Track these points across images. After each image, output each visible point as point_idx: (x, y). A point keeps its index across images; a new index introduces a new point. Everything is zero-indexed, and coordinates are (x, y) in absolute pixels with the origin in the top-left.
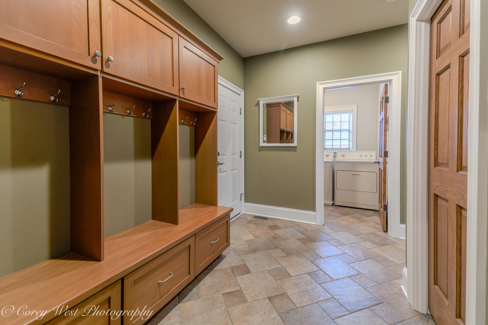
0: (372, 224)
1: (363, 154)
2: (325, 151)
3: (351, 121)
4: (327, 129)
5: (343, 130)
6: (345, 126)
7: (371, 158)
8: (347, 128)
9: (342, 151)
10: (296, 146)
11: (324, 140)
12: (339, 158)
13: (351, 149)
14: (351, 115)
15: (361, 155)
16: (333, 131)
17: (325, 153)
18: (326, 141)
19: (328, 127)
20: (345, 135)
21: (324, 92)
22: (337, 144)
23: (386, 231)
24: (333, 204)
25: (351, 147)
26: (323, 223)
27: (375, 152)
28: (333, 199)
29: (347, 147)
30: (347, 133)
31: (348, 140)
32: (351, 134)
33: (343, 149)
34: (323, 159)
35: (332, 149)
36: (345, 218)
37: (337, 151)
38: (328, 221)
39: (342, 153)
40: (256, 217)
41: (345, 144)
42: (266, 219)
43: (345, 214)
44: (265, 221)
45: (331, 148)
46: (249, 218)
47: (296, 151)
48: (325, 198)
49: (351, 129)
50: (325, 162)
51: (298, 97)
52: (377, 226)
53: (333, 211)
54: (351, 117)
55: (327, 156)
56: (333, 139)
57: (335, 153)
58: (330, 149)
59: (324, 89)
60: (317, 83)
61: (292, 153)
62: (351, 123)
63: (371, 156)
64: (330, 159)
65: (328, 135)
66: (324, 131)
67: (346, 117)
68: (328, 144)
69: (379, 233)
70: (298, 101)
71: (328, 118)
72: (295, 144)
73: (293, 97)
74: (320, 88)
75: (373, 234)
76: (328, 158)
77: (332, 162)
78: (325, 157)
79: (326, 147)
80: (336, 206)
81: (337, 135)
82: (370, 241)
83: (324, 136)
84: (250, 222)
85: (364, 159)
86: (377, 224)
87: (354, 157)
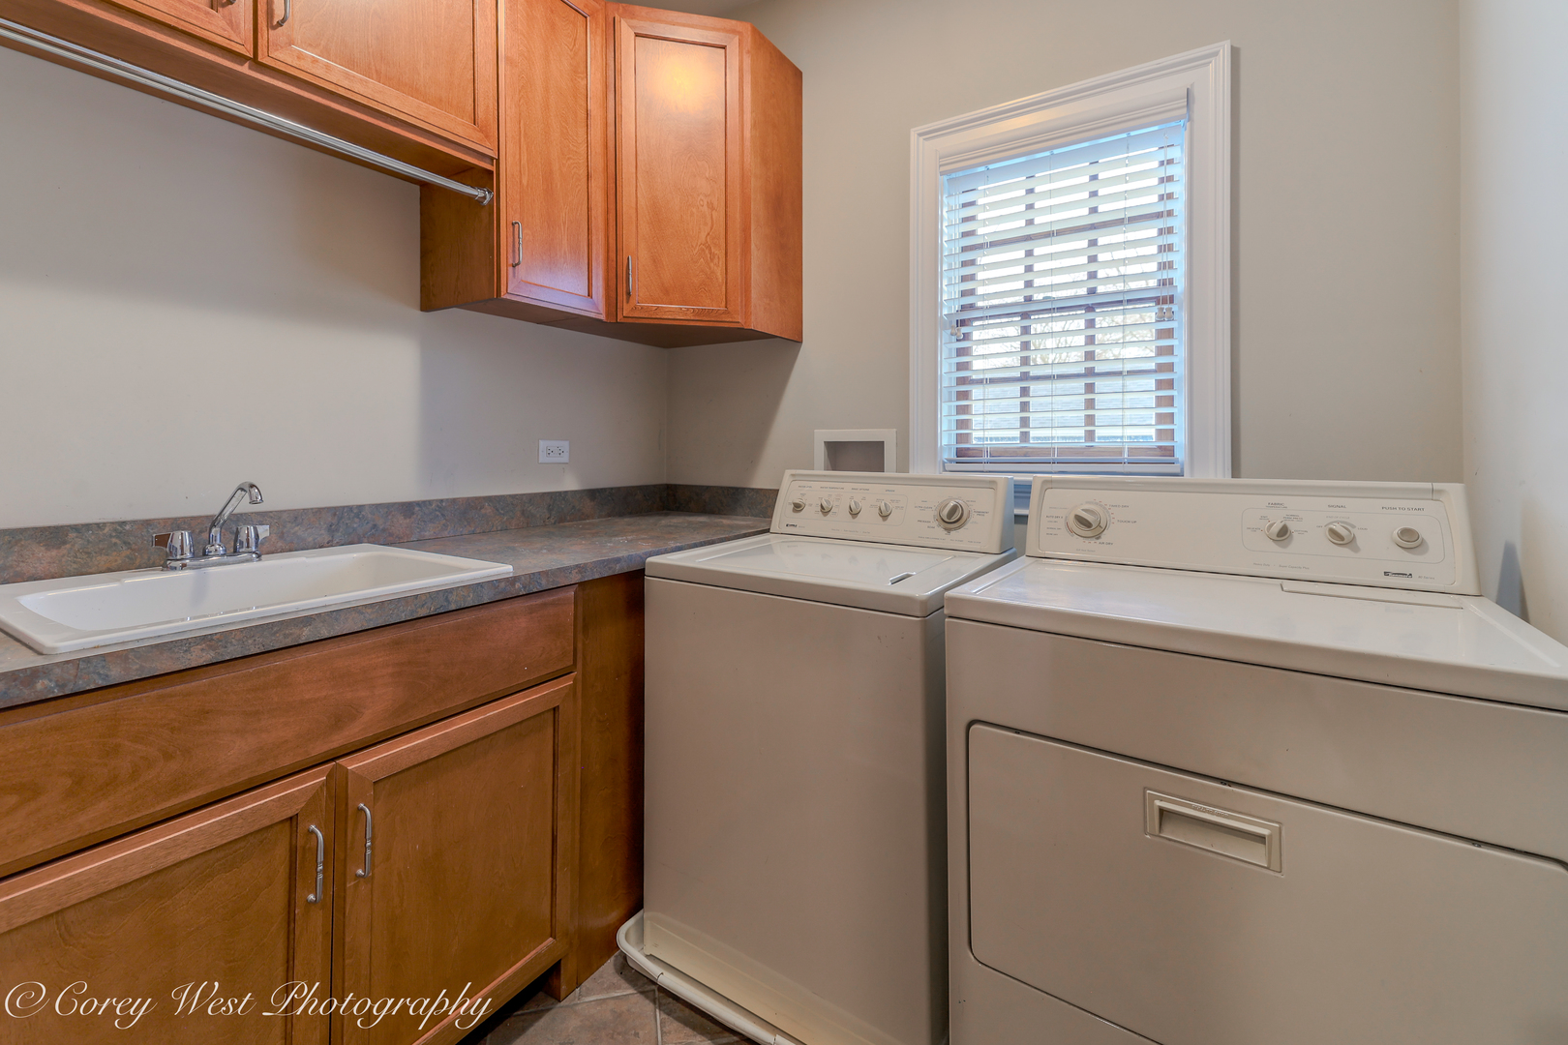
7: (1403, 561)
8: (1147, 286)
9: (1092, 472)
11: (958, 381)
13: (1180, 454)
15: (1284, 533)
18: (976, 392)
22: (1054, 418)
25: (1181, 439)
27: (1454, 491)
31: (1150, 382)
33: (1106, 457)
35: (1011, 455)
39: (1079, 501)
45: (1014, 452)
49: (1181, 297)
56: (1025, 377)
57: (1022, 492)
63: (1410, 540)
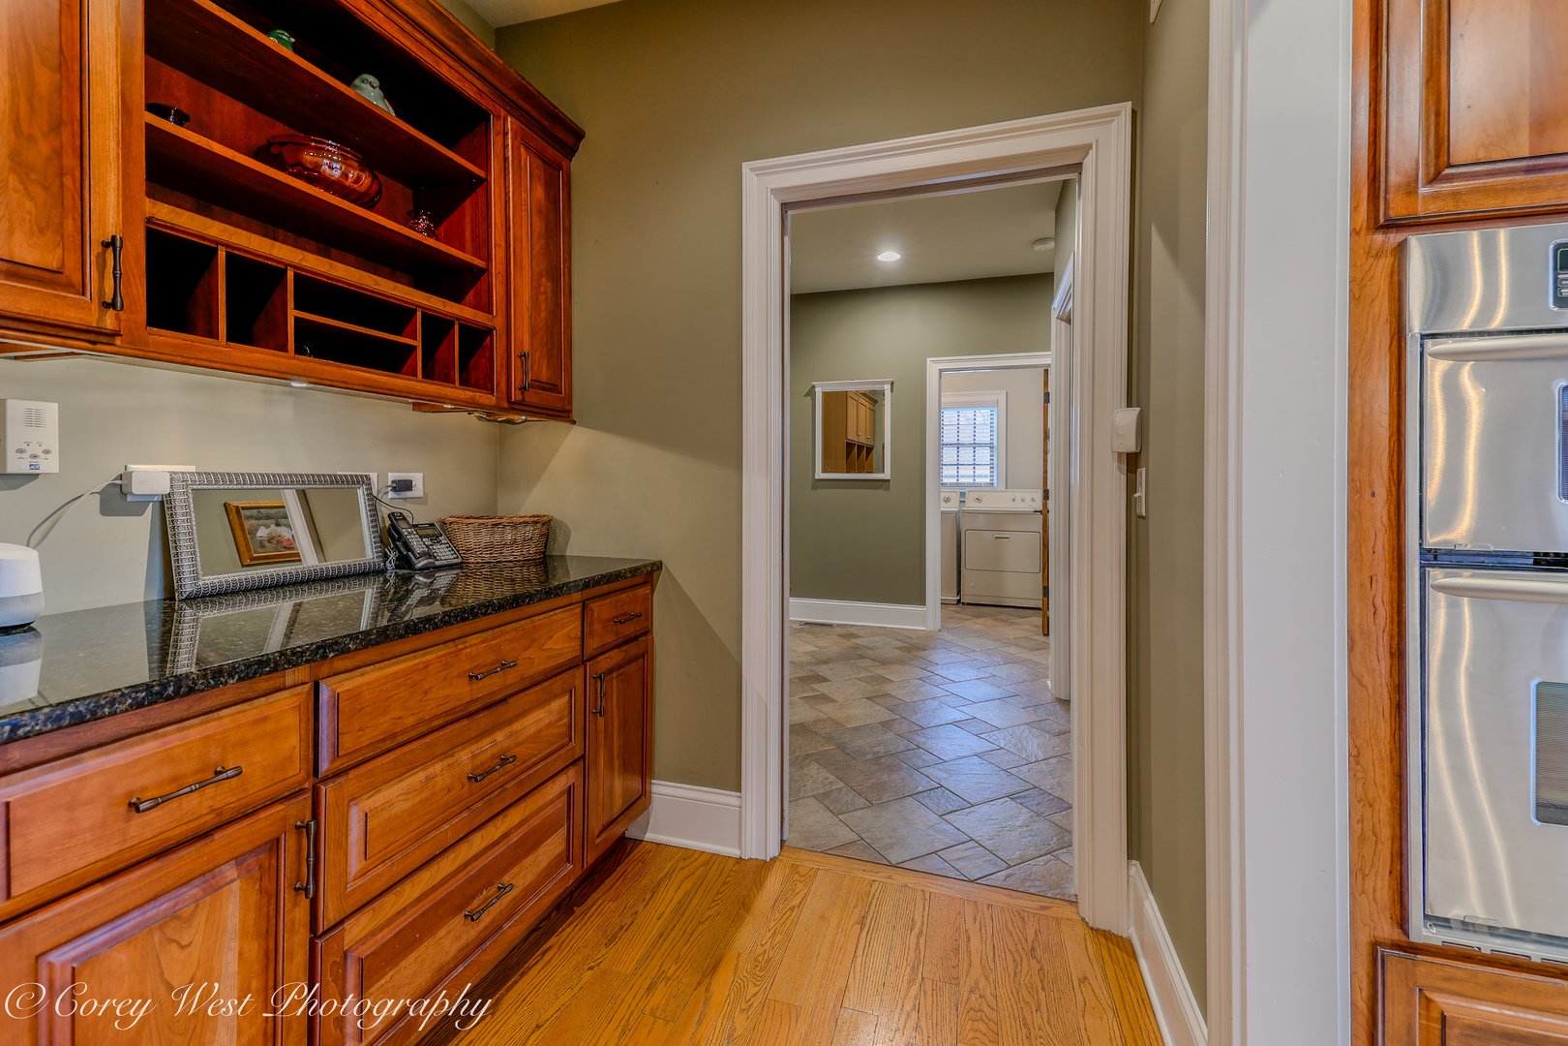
0: (1027, 627)
1: (1019, 495)
2: (943, 489)
3: (995, 425)
4: (945, 441)
5: (981, 445)
6: (984, 436)
7: (1032, 504)
8: (987, 440)
9: (977, 489)
10: (889, 478)
11: (940, 465)
12: (971, 505)
13: (995, 484)
14: (995, 413)
15: (1014, 499)
16: (958, 446)
17: (943, 495)
18: (944, 467)
19: (949, 436)
20: (984, 455)
21: (940, 377)
22: (966, 475)
23: (1047, 634)
24: (959, 601)
25: (995, 481)
26: (939, 627)
28: (959, 592)
29: (988, 480)
30: (987, 450)
31: (989, 467)
32: (995, 454)
33: (979, 485)
34: (940, 507)
35: (958, 485)
36: (978, 621)
37: (967, 490)
38: (947, 625)
39: (977, 495)
40: (806, 623)
41: (984, 475)
42: (830, 625)
43: (978, 616)
44: (829, 629)
45: (955, 484)
46: (797, 626)
47: (887, 489)
48: (944, 589)
49: (995, 444)
50: (942, 513)
51: (892, 383)
52: (1035, 629)
53: (959, 612)
54: (995, 417)
55: (947, 500)
56: (958, 464)
57: (963, 494)
58: (952, 485)
59: (941, 371)
60: (929, 359)
61: (881, 491)
62: (995, 429)
64: (953, 506)
65: (949, 455)
66: (941, 445)
67: (983, 415)
68: (949, 475)
69: (1035, 637)
70: (892, 391)
71: (949, 416)
72: (887, 475)
73: (883, 383)
74: (933, 367)
75: (1026, 638)
76: (947, 505)
77: (956, 513)
78: (943, 504)
79: (945, 481)
80: (963, 604)
81: (966, 455)
82: (1017, 646)
83: (940, 457)
84: (800, 631)
85: (1019, 506)
86: (1037, 626)
87: (1001, 501)
